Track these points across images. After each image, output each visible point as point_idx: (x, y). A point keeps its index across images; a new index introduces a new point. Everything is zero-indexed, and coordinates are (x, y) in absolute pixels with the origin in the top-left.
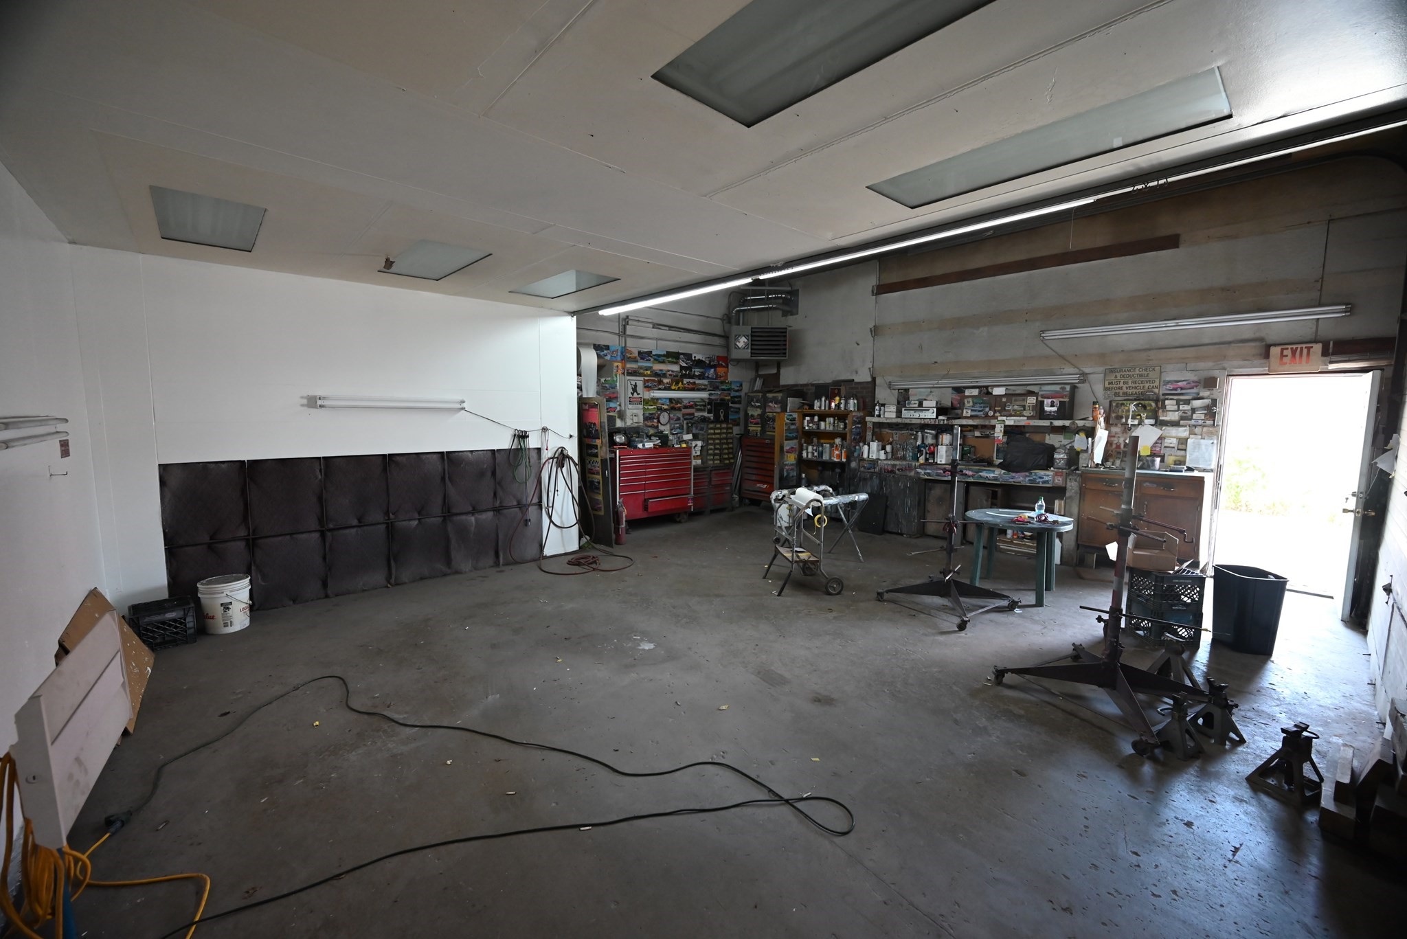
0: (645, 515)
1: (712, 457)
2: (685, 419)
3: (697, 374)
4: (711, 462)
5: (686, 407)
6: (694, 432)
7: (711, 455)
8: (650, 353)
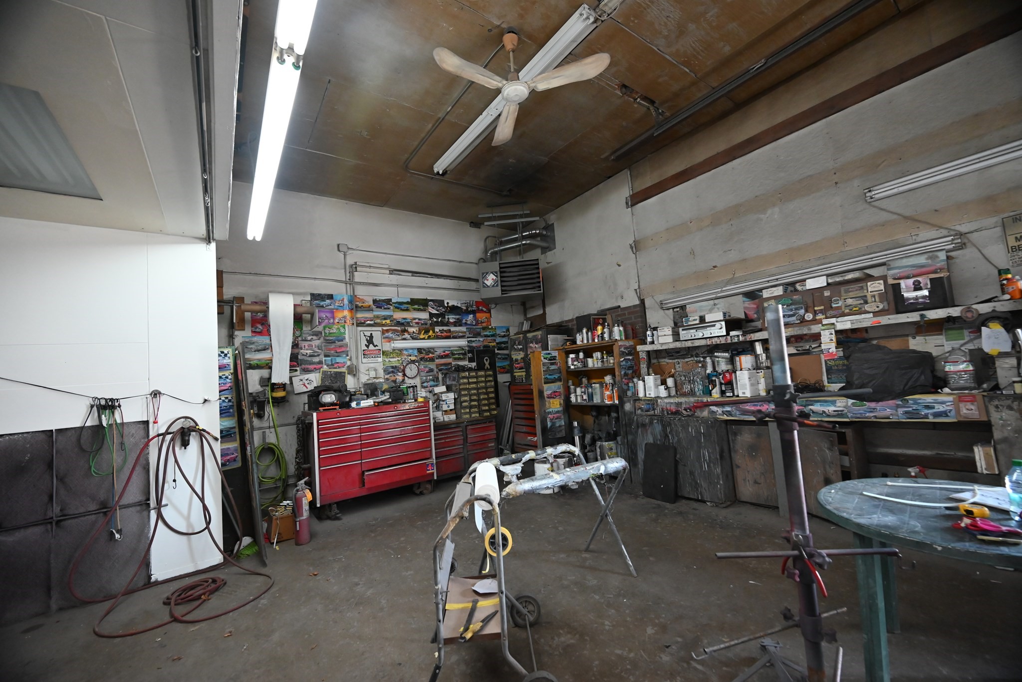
0: (363, 492)
1: (468, 410)
2: (440, 370)
3: (451, 320)
4: (467, 416)
5: (441, 357)
6: (448, 383)
7: (466, 407)
8: (388, 301)
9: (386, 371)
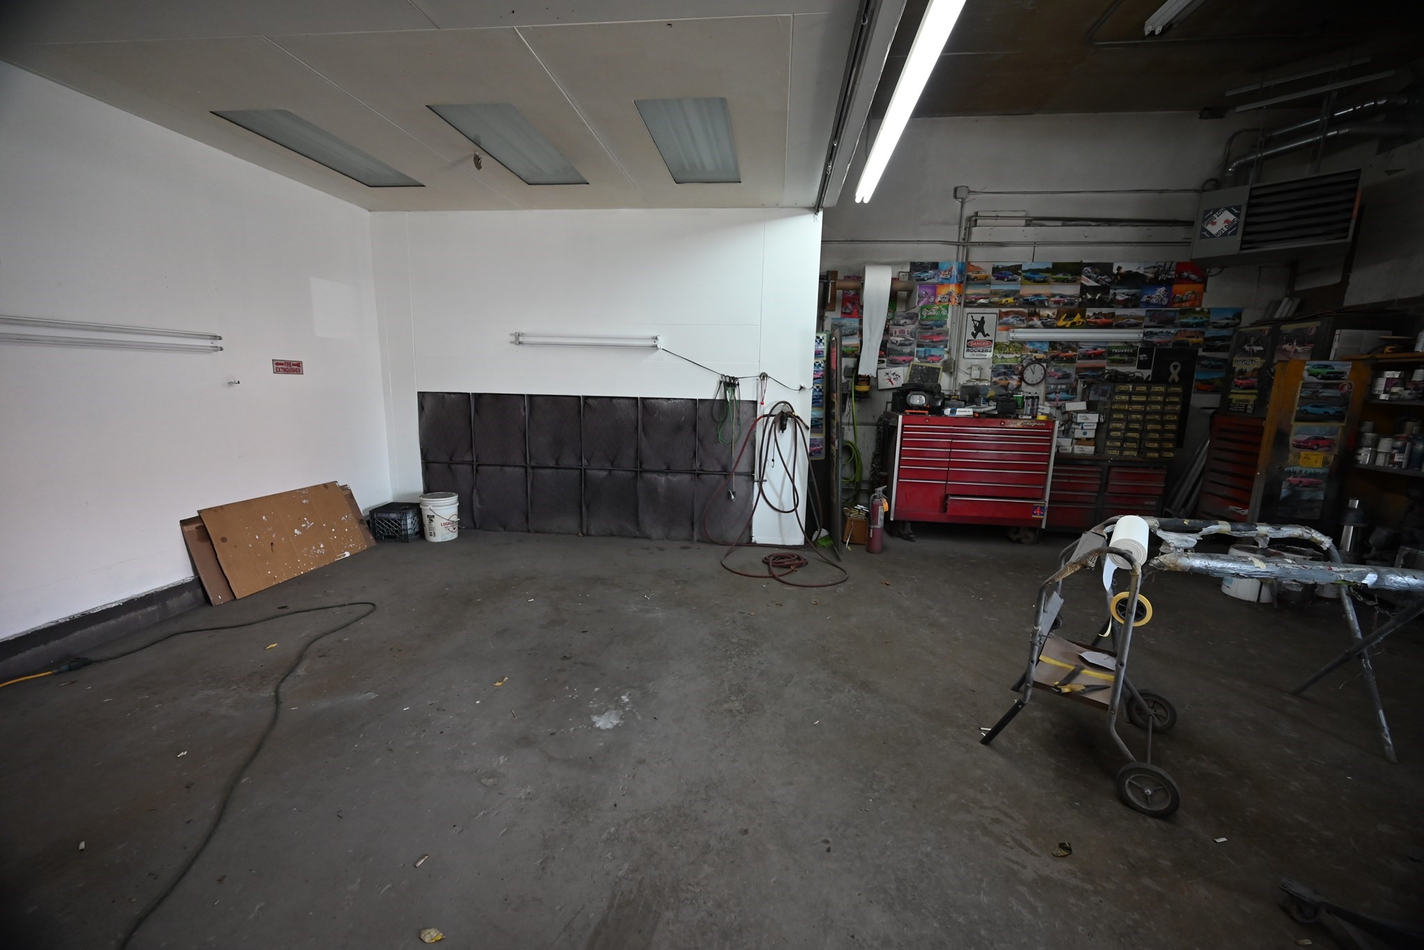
0: (943, 519)
1: (1119, 444)
2: (1082, 377)
3: (1119, 298)
4: (1116, 452)
5: (1087, 357)
6: (1091, 398)
7: (1116, 439)
8: (1016, 269)
9: (995, 372)
